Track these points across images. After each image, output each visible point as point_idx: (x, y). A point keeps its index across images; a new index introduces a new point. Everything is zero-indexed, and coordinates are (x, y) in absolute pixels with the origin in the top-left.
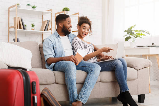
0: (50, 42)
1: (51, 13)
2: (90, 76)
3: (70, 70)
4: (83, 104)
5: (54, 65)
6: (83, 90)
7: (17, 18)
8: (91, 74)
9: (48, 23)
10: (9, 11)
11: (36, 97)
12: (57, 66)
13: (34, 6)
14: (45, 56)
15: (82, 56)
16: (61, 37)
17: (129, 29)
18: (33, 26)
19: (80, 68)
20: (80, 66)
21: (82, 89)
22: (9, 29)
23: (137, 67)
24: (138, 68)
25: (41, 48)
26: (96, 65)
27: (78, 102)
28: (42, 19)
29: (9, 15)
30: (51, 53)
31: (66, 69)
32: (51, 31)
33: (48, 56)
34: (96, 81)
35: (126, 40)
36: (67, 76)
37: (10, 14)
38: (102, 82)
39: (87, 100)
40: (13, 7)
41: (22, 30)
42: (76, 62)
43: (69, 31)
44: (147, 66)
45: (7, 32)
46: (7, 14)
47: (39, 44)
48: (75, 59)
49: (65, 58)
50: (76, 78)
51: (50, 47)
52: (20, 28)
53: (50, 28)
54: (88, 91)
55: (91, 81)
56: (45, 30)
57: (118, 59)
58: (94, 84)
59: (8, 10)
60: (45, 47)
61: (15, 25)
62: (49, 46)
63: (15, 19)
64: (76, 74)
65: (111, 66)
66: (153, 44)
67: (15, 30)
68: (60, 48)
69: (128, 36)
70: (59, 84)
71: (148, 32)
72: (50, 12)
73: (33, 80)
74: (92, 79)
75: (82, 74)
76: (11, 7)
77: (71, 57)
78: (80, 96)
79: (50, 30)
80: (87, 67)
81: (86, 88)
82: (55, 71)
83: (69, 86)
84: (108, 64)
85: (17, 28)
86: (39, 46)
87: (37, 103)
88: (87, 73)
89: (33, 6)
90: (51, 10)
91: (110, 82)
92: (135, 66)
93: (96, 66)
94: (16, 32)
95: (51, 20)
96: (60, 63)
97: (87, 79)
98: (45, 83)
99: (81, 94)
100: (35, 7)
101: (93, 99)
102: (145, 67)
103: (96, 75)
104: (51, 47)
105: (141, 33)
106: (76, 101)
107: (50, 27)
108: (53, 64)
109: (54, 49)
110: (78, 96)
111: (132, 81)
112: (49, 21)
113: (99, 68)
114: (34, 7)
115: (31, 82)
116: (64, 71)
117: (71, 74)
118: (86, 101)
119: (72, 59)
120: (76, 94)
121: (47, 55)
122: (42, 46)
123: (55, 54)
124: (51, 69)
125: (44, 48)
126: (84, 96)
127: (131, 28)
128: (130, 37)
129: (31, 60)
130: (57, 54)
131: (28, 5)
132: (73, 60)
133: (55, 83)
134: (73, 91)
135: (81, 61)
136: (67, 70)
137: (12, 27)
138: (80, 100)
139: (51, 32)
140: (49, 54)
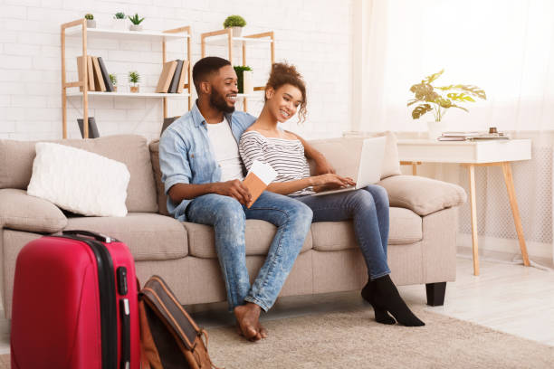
0: (177, 139)
1: (188, 39)
2: (283, 237)
3: (228, 221)
4: (262, 309)
5: (189, 206)
6: (265, 274)
7: (86, 58)
8: (285, 230)
9: (179, 69)
10: (63, 36)
11: (126, 302)
12: (194, 208)
13: (137, 16)
14: (165, 178)
15: (263, 181)
16: (209, 126)
17: (423, 81)
18: (134, 78)
19: (260, 212)
20: (260, 207)
21: (262, 272)
22: (65, 88)
23: (421, 206)
24: (425, 212)
25: (153, 153)
26: (301, 206)
27: (249, 305)
28: (164, 52)
29: (62, 47)
30: (181, 171)
31: (217, 219)
32: (189, 92)
33: (172, 179)
34: (299, 250)
35: (416, 115)
37: (66, 44)
38: (319, 251)
39: (274, 301)
40: (76, 25)
41: (103, 93)
42: (247, 198)
43: (230, 105)
44: (453, 204)
45: (60, 99)
46: (59, 43)
47: (148, 143)
48: (242, 191)
49: (218, 187)
50: (244, 242)
51: (177, 154)
52: (98, 88)
53: (186, 82)
54: (277, 278)
55: (286, 248)
56: (169, 92)
57: (365, 188)
58: (293, 256)
59: (59, 31)
60: (165, 153)
61: (81, 79)
62: (175, 151)
63: (80, 60)
64: (244, 231)
65: (343, 207)
66: (492, 130)
67: (82, 94)
68: (205, 155)
69: (422, 103)
70: (199, 258)
71: (482, 92)
72: (185, 34)
73: (119, 262)
74: (288, 245)
75: (262, 229)
76: (69, 25)
77: (232, 183)
78: (255, 289)
79: (187, 90)
80: (276, 210)
81: (270, 270)
82: (191, 222)
83: (226, 264)
84: (335, 201)
85: (89, 90)
86: (150, 147)
87: (129, 316)
88: (277, 226)
89: (132, 15)
90: (187, 29)
91: (341, 250)
92: (415, 203)
93: (300, 208)
94: (86, 99)
95: (188, 59)
96: (203, 201)
97: (275, 245)
98: (162, 255)
99: (257, 285)
100: (139, 19)
101: (294, 296)
102: (446, 208)
103: (299, 233)
104: (180, 155)
105: (462, 95)
106: (245, 303)
108: (185, 203)
109: (188, 159)
110: (251, 290)
111: (406, 247)
112: (181, 63)
113: (310, 213)
114: (136, 21)
115: (116, 269)
116: (213, 224)
118: (271, 302)
119: (234, 190)
120: (245, 284)
121: (170, 176)
122: (158, 147)
123: (193, 173)
124: (180, 215)
125: (162, 157)
126: (266, 291)
127: (431, 79)
128: (428, 108)
129: (127, 191)
130: (197, 174)
131: (120, 16)
132: (236, 192)
133: (190, 254)
134: (237, 277)
135: (262, 195)
136: (220, 221)
137: (72, 85)
138: (255, 302)
139: (189, 95)
140: (176, 173)
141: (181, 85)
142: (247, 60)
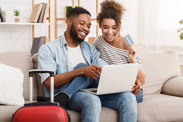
2: (123, 117)
9: (44, 8)
18: (17, 14)
32: (49, 22)
36: (86, 117)
53: (48, 17)
56: (38, 22)
79: (48, 20)
86: (33, 59)
95: (49, 3)
107: (46, 15)
112: (45, 5)
117: (93, 114)
139: (49, 24)
141: (45, 18)
142: (81, 3)
